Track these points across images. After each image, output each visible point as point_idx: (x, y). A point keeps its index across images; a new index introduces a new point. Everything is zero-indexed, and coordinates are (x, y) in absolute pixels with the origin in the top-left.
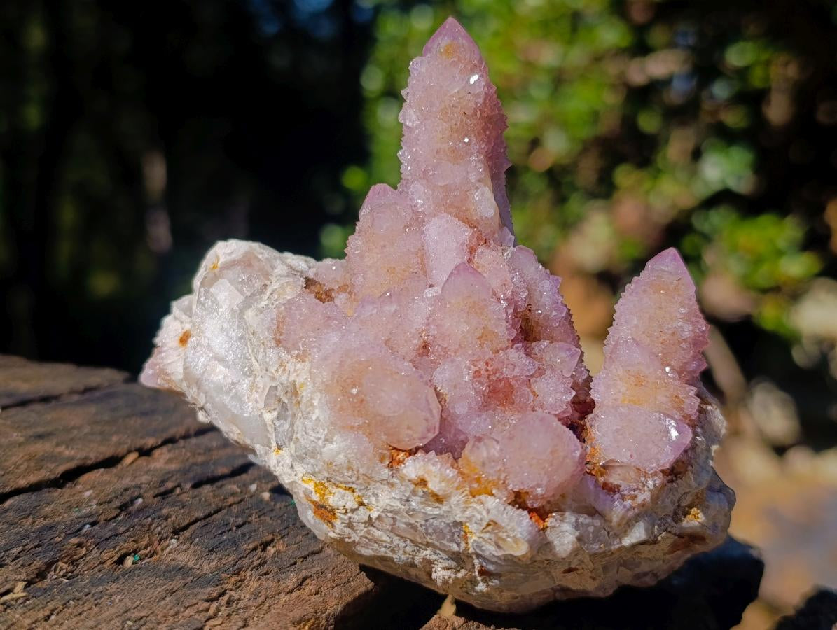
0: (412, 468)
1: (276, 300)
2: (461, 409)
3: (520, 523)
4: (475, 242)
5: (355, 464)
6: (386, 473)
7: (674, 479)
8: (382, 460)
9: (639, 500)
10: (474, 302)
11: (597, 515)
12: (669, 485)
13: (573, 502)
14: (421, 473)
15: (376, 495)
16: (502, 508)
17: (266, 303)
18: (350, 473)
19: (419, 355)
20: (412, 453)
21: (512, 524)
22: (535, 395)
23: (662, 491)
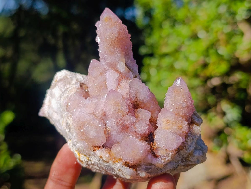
0: (98, 152)
1: (70, 94)
2: (114, 133)
3: (127, 171)
4: (121, 78)
5: (85, 150)
6: (92, 153)
7: (179, 151)
8: (91, 150)
9: (167, 159)
10: (116, 102)
11: (153, 165)
12: (178, 153)
13: (144, 163)
14: (100, 155)
15: (92, 158)
16: (122, 166)
17: (67, 94)
18: (84, 152)
19: (103, 115)
20: (99, 147)
21: (125, 171)
22: (135, 128)
23: (175, 155)
